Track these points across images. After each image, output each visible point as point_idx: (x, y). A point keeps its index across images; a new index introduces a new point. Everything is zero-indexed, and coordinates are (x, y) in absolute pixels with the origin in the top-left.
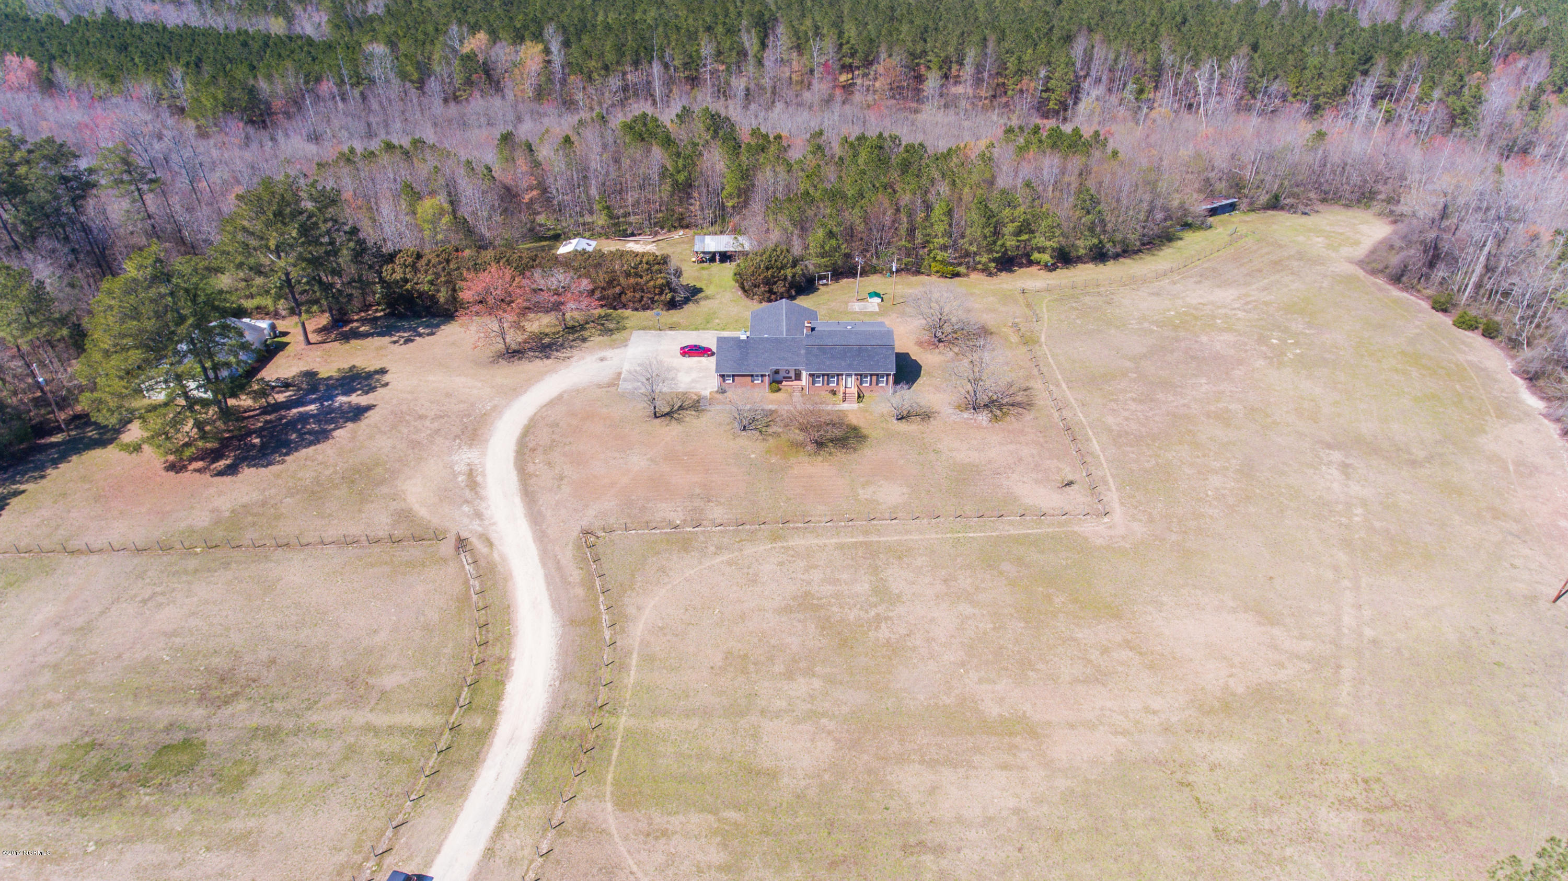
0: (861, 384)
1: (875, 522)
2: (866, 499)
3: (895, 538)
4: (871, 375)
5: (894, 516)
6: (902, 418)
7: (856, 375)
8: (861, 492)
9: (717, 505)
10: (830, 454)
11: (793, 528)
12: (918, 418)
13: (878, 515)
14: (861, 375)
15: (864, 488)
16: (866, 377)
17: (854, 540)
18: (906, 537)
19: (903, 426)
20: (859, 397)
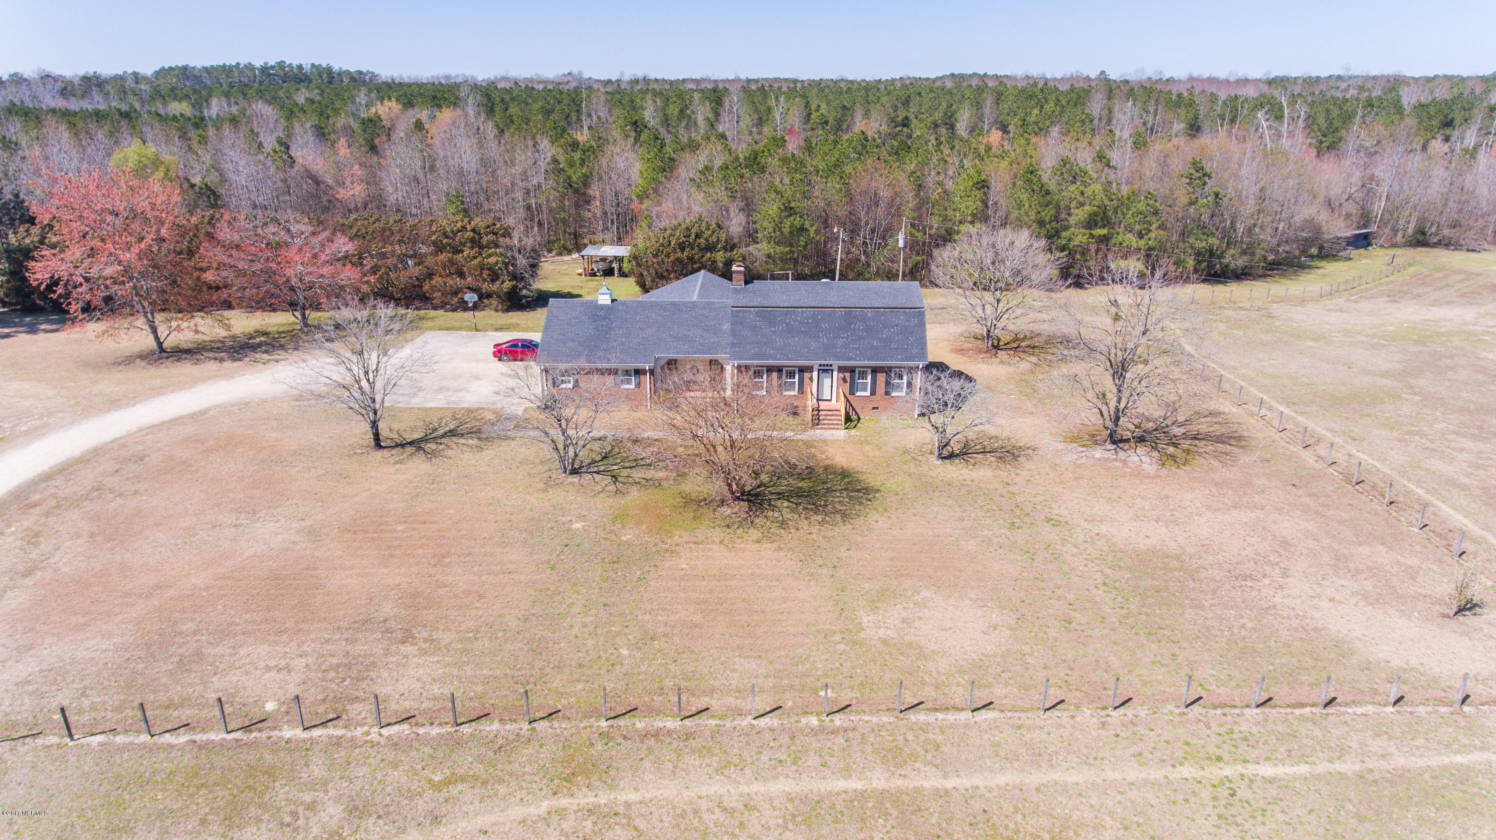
0: (852, 393)
1: (919, 717)
2: (885, 642)
3: (1002, 779)
4: (875, 370)
5: (982, 696)
6: (951, 456)
7: (841, 369)
8: (866, 618)
9: (424, 652)
10: (783, 524)
11: (645, 735)
12: (991, 458)
13: (928, 693)
14: (852, 370)
15: (874, 609)
16: (863, 375)
17: (854, 784)
18: (1036, 778)
19: (956, 471)
20: (848, 419)
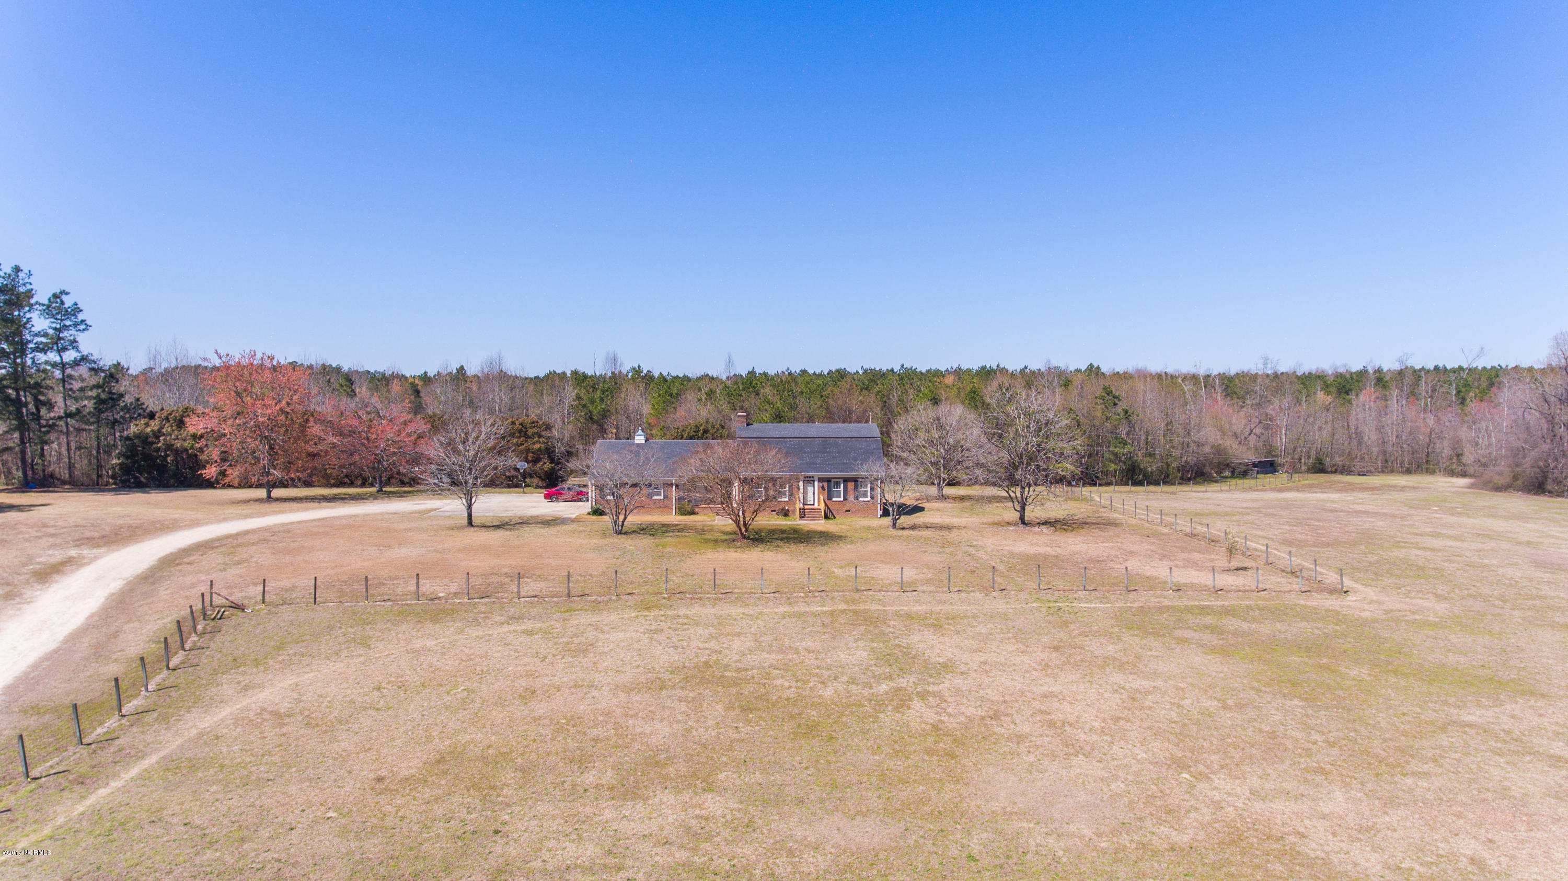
0: (830, 498)
1: (871, 593)
2: (848, 576)
3: (918, 608)
4: (846, 480)
5: (909, 589)
7: (821, 480)
8: (836, 570)
10: (778, 547)
12: (931, 529)
13: (877, 588)
14: (828, 480)
15: (842, 568)
16: (837, 485)
17: (827, 608)
18: (941, 607)
19: (906, 532)
20: (826, 517)
